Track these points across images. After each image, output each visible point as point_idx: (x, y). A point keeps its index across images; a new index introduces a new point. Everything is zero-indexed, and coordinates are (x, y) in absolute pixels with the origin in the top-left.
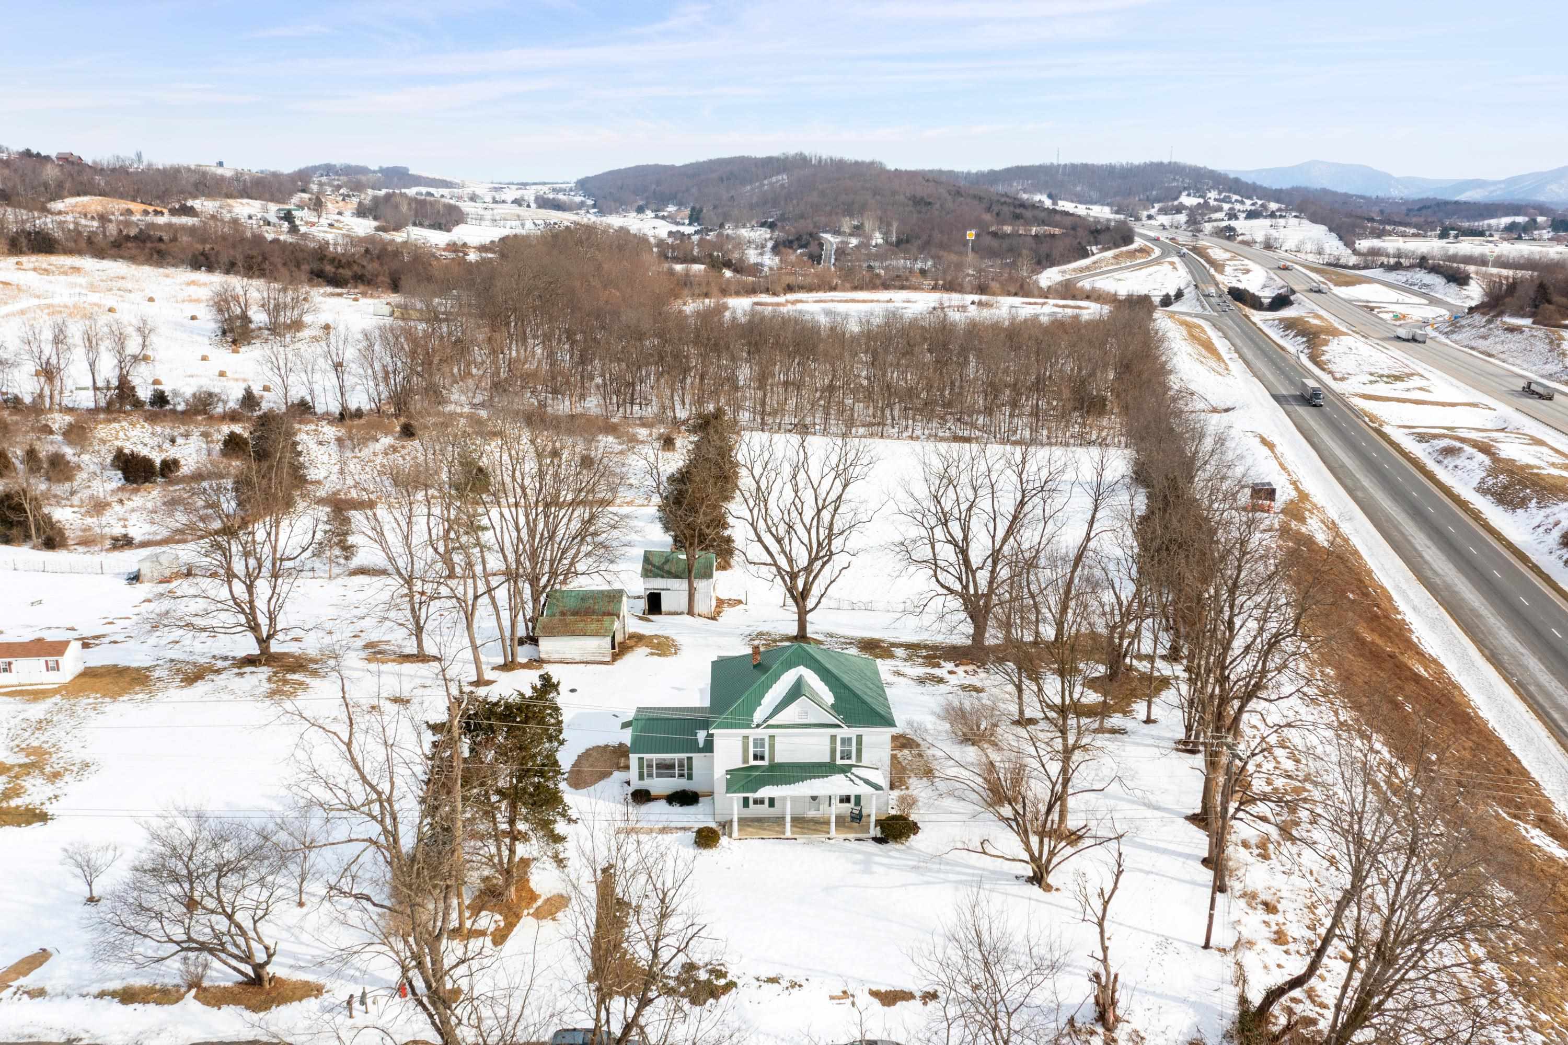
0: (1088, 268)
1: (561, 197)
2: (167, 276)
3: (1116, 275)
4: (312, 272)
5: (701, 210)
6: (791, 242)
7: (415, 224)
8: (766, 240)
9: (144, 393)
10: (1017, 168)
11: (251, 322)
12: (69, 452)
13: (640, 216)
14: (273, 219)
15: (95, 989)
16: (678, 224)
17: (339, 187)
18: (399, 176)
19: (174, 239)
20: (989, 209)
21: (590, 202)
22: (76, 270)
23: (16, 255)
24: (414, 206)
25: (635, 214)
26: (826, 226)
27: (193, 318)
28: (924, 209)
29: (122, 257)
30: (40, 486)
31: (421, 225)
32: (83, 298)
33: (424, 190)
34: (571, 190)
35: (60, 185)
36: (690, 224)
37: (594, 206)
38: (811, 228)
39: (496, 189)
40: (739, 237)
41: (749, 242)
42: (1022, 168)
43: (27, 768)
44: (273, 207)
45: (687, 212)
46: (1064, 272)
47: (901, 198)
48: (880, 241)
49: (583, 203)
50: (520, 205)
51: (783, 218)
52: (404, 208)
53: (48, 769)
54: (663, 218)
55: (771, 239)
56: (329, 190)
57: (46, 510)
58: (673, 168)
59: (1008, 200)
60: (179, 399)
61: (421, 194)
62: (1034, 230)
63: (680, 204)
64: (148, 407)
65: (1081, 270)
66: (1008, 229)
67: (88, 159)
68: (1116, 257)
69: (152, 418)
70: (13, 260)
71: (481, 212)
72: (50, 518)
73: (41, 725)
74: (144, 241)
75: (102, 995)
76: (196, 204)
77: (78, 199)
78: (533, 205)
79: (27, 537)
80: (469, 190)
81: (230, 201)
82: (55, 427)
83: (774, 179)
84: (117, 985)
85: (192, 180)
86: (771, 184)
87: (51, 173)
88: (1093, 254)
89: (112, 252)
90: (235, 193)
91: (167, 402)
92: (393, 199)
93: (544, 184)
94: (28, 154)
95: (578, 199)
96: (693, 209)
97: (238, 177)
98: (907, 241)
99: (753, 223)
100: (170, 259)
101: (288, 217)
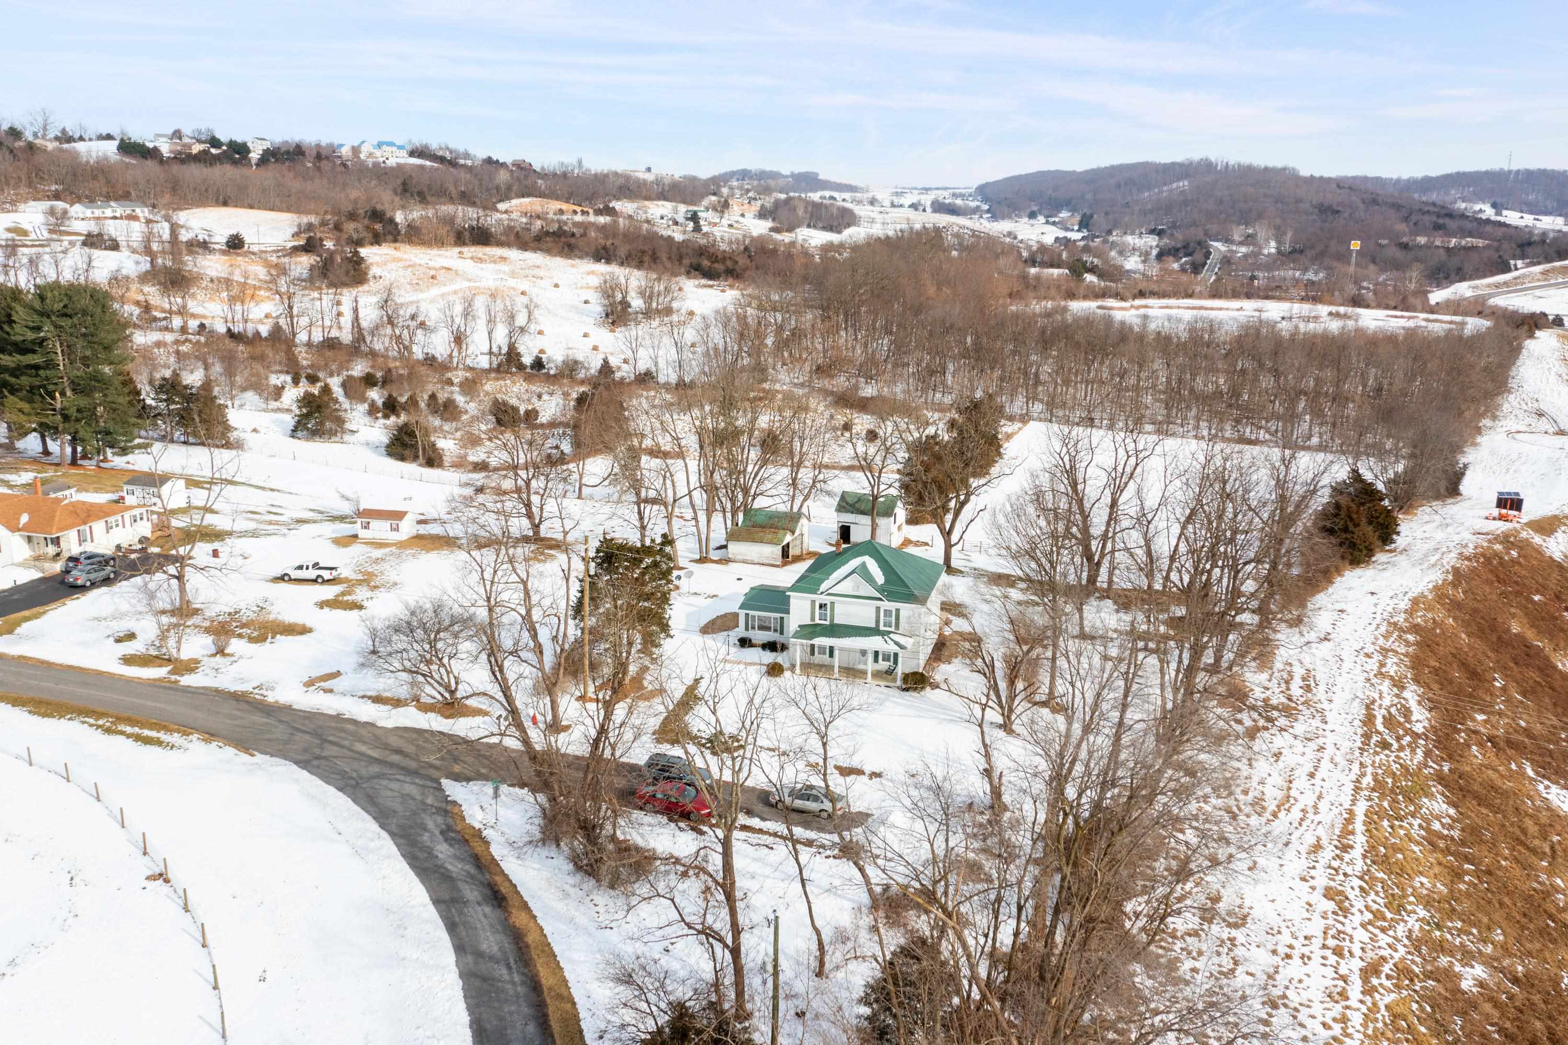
0: (1506, 284)
1: (959, 202)
2: (573, 266)
3: (1538, 292)
4: (691, 266)
5: (1091, 216)
6: (1177, 250)
7: (809, 226)
8: (1151, 247)
9: (527, 360)
10: (1458, 174)
11: (630, 307)
12: (460, 399)
13: (1032, 221)
14: (681, 220)
15: (361, 694)
16: (1067, 229)
17: (748, 191)
18: (810, 181)
19: (584, 235)
20: (1406, 219)
21: (986, 207)
22: (503, 259)
23: (460, 245)
24: (810, 209)
25: (1026, 220)
26: (1218, 234)
27: (586, 302)
28: (1330, 218)
29: (541, 250)
30: (437, 422)
31: (815, 227)
32: (504, 283)
33: (827, 194)
34: (970, 195)
35: (509, 188)
36: (1079, 230)
37: (988, 211)
38: (1200, 235)
39: (896, 194)
40: (1123, 243)
41: (1134, 249)
42: (1464, 174)
43: (360, 582)
44: (682, 208)
45: (1078, 218)
46: (1476, 287)
47: (1306, 206)
48: (1273, 251)
49: (978, 207)
50: (916, 209)
51: (1174, 226)
52: (801, 212)
53: (372, 584)
54: (1054, 223)
55: (1157, 246)
56: (738, 193)
57: (432, 439)
58: (1074, 173)
59: (1432, 209)
60: (552, 365)
61: (824, 198)
62: (1453, 242)
63: (1074, 210)
64: (528, 370)
65: (1497, 286)
66: (1422, 240)
67: (537, 166)
68: (1545, 273)
69: (528, 378)
70: (457, 250)
71: (875, 215)
72: (434, 445)
73: (377, 561)
74: (559, 237)
75: (363, 697)
76: (617, 205)
77: (523, 200)
78: (929, 209)
79: (415, 458)
80: (870, 195)
81: (646, 203)
82: (456, 381)
83: (1174, 185)
84: (373, 694)
85: (618, 183)
86: (1171, 191)
87: (503, 177)
88: (1516, 269)
89: (532, 245)
90: (653, 195)
91: (544, 367)
92: (792, 203)
93: (946, 189)
94: (489, 161)
95: (973, 204)
96: (1084, 215)
97: (658, 182)
98: (1301, 252)
99: (1143, 230)
100: (577, 252)
101: (694, 218)
